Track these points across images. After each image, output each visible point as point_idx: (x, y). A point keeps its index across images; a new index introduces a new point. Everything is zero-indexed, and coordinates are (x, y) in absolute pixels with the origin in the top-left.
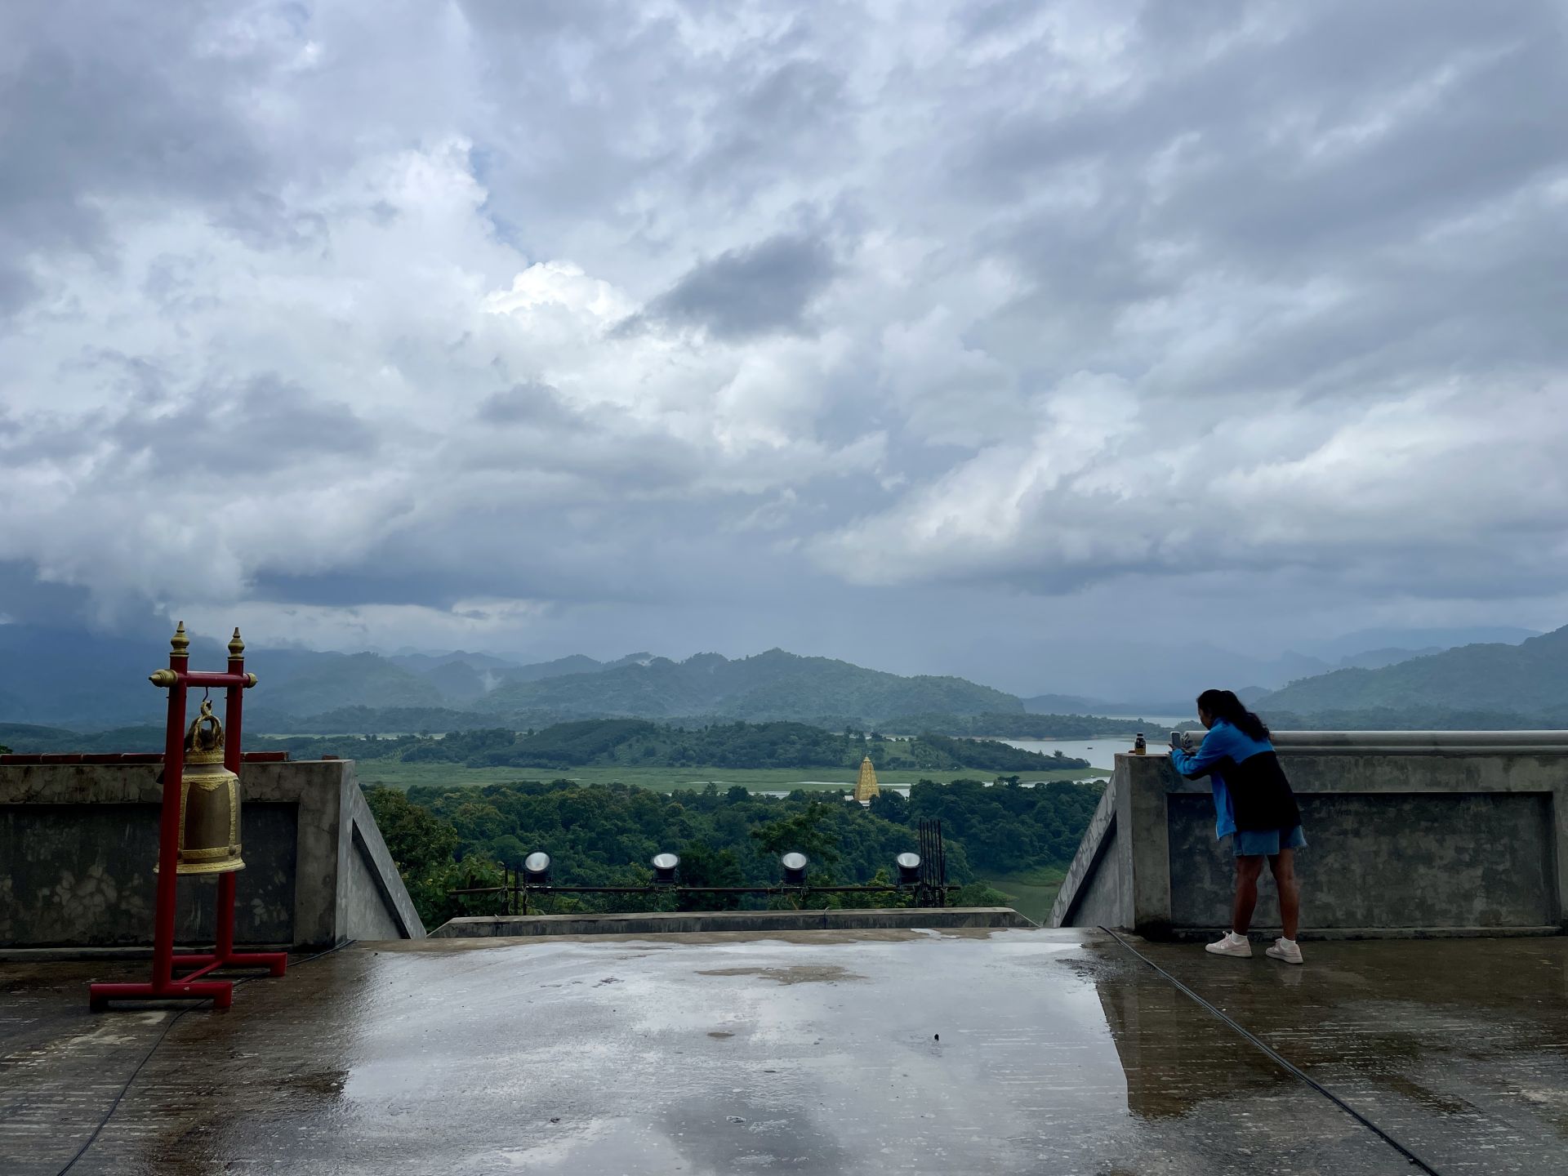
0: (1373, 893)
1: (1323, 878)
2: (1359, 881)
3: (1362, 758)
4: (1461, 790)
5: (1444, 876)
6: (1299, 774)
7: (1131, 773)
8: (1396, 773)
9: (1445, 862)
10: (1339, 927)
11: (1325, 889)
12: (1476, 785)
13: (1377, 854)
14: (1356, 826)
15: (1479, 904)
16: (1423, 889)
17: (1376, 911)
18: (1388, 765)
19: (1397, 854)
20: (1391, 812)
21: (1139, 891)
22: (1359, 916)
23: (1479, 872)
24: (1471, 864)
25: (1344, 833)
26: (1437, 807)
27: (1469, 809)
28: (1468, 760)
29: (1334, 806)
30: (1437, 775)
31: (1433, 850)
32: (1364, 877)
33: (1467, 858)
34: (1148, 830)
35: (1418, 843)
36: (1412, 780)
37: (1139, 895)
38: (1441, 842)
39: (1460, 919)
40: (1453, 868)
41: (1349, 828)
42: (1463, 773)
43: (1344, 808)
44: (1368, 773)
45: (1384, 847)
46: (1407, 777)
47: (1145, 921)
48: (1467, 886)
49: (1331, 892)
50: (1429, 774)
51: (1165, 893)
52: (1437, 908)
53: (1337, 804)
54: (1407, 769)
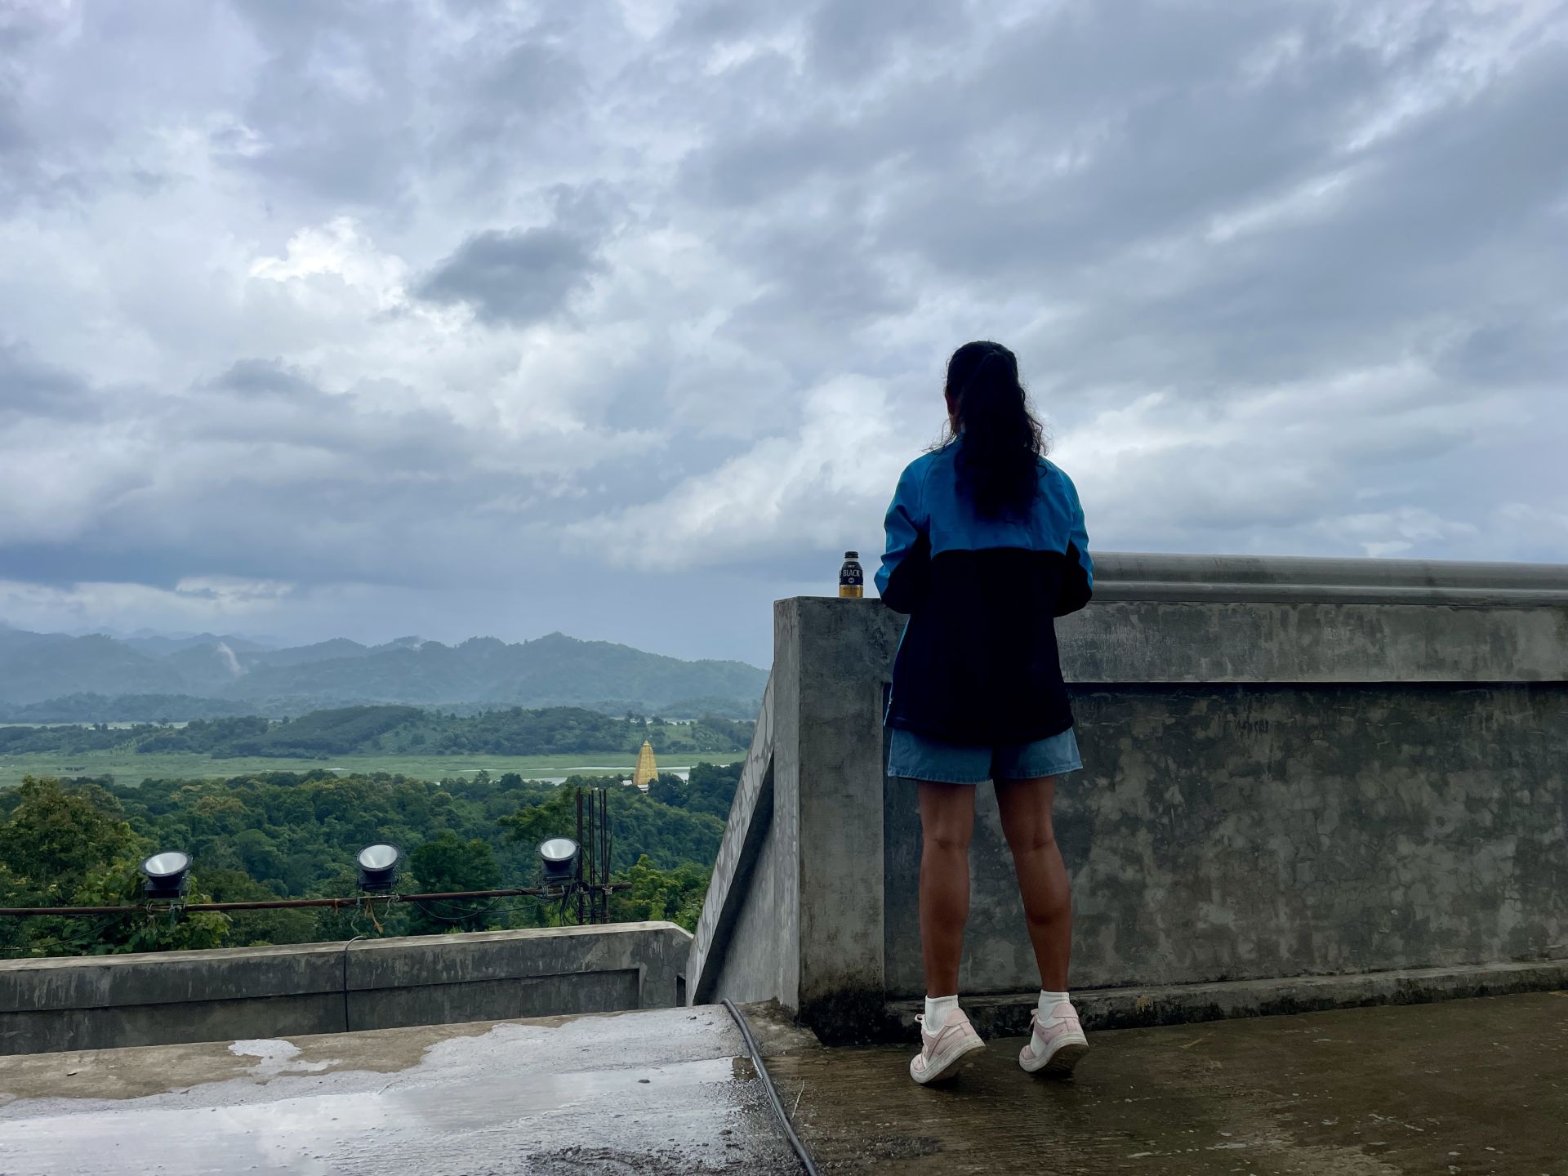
0: (1311, 901)
1: (1212, 871)
2: (1284, 875)
3: (1294, 608)
4: (1481, 678)
5: (1446, 860)
6: (1169, 641)
7: (802, 636)
8: (1360, 640)
9: (1448, 829)
10: (1242, 979)
11: (1216, 894)
12: (1510, 667)
13: (1317, 814)
14: (1278, 755)
15: (1509, 916)
16: (1408, 887)
17: (1317, 939)
18: (1346, 624)
19: (1357, 814)
20: (1347, 725)
21: (812, 918)
22: (1284, 952)
23: (1510, 848)
24: (1494, 833)
25: (1255, 771)
26: (1431, 714)
27: (1489, 718)
28: (1497, 614)
29: (1235, 712)
30: (1438, 647)
31: (1425, 804)
32: (1292, 865)
33: (1486, 819)
34: (838, 769)
35: (1396, 791)
36: (1391, 654)
37: (811, 926)
38: (1440, 787)
39: (1474, 950)
40: (1464, 841)
41: (1264, 761)
42: (1486, 642)
43: (1255, 716)
44: (1306, 640)
45: (1333, 800)
46: (1382, 649)
47: (821, 991)
48: (1488, 877)
49: (1229, 900)
50: (1422, 645)
51: (873, 920)
52: (1433, 926)
53: (1240, 708)
54: (1382, 631)
